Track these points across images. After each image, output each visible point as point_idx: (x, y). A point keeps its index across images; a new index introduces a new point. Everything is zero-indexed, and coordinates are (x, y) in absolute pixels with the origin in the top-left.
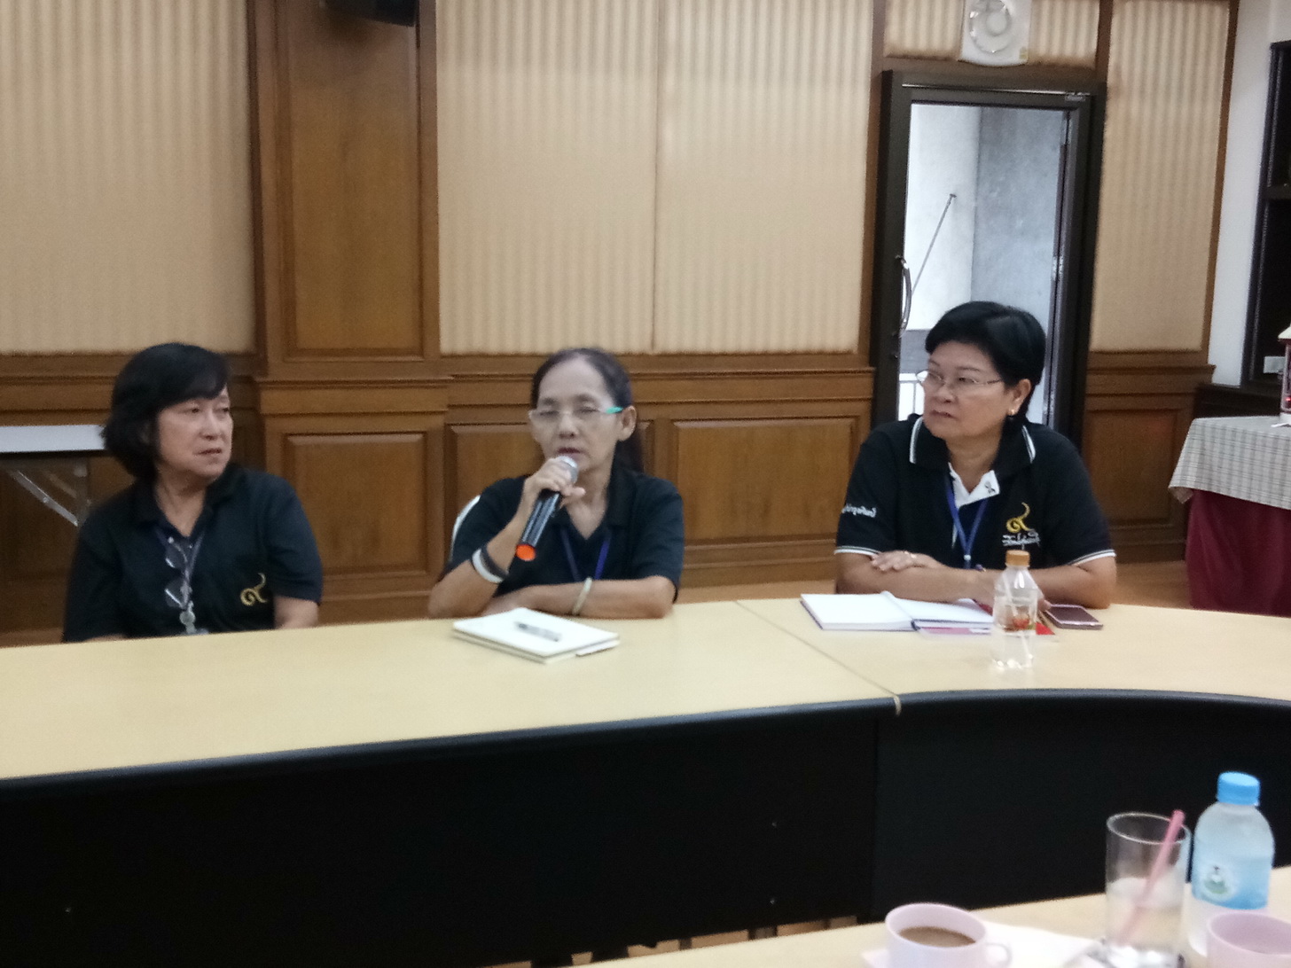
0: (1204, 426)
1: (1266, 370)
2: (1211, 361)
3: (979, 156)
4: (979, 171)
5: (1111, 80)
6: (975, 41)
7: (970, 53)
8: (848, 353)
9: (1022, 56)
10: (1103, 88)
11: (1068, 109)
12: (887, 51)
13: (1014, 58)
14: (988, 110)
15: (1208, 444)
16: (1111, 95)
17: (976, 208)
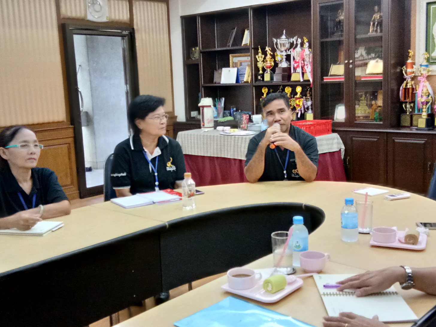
1: (192, 116)
2: (176, 115)
3: (88, 51)
4: (88, 57)
5: (135, 27)
6: (91, 13)
7: (90, 17)
8: (62, 122)
9: (107, 19)
10: (133, 29)
11: (123, 36)
12: (62, 16)
13: (104, 20)
14: (88, 36)
15: (183, 140)
16: (136, 32)
17: (89, 70)
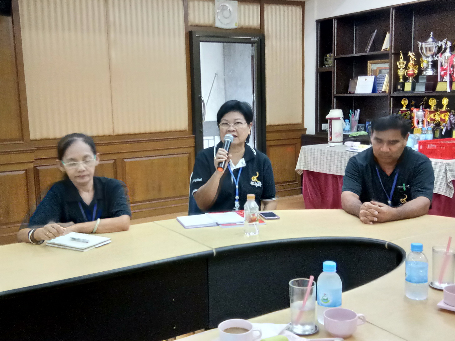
0: (305, 148)
1: (323, 129)
2: (305, 127)
3: (224, 59)
4: (224, 65)
5: (266, 34)
6: (220, 20)
7: (218, 24)
8: (184, 131)
9: (236, 25)
10: (263, 36)
11: (252, 43)
12: (190, 24)
13: (233, 26)
14: (225, 44)
15: (306, 154)
16: (266, 38)
17: (224, 79)
